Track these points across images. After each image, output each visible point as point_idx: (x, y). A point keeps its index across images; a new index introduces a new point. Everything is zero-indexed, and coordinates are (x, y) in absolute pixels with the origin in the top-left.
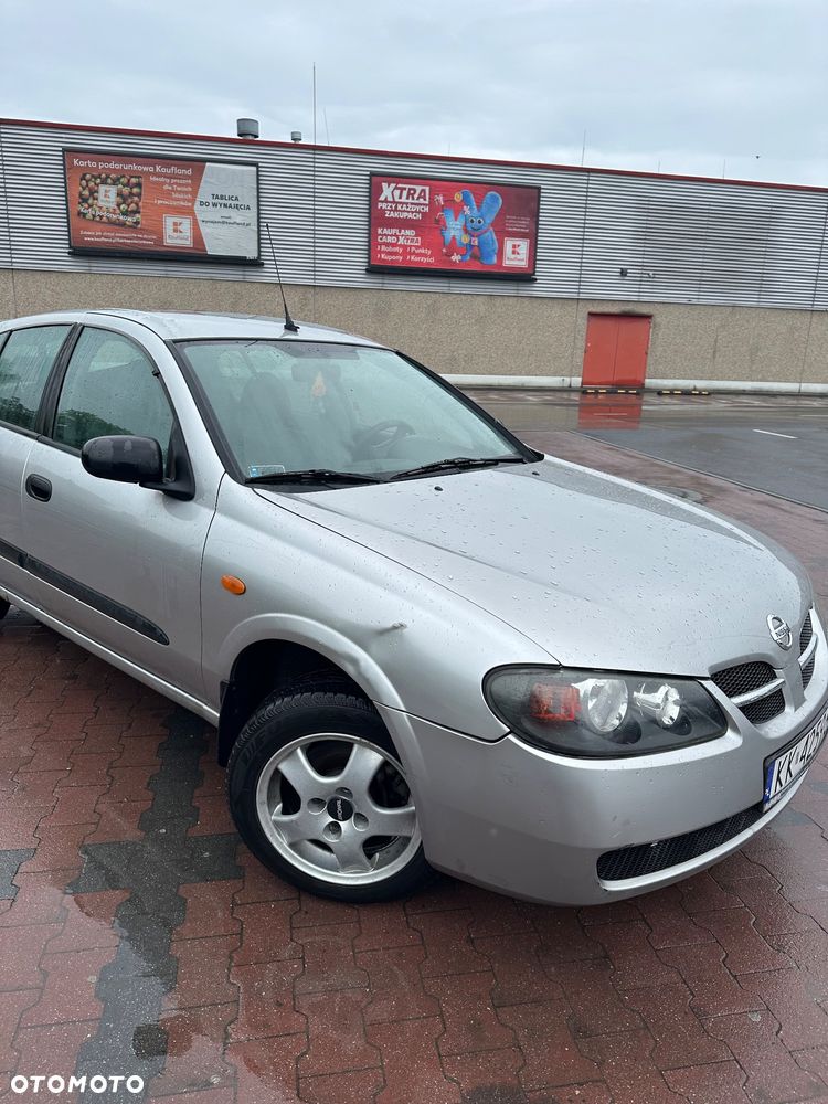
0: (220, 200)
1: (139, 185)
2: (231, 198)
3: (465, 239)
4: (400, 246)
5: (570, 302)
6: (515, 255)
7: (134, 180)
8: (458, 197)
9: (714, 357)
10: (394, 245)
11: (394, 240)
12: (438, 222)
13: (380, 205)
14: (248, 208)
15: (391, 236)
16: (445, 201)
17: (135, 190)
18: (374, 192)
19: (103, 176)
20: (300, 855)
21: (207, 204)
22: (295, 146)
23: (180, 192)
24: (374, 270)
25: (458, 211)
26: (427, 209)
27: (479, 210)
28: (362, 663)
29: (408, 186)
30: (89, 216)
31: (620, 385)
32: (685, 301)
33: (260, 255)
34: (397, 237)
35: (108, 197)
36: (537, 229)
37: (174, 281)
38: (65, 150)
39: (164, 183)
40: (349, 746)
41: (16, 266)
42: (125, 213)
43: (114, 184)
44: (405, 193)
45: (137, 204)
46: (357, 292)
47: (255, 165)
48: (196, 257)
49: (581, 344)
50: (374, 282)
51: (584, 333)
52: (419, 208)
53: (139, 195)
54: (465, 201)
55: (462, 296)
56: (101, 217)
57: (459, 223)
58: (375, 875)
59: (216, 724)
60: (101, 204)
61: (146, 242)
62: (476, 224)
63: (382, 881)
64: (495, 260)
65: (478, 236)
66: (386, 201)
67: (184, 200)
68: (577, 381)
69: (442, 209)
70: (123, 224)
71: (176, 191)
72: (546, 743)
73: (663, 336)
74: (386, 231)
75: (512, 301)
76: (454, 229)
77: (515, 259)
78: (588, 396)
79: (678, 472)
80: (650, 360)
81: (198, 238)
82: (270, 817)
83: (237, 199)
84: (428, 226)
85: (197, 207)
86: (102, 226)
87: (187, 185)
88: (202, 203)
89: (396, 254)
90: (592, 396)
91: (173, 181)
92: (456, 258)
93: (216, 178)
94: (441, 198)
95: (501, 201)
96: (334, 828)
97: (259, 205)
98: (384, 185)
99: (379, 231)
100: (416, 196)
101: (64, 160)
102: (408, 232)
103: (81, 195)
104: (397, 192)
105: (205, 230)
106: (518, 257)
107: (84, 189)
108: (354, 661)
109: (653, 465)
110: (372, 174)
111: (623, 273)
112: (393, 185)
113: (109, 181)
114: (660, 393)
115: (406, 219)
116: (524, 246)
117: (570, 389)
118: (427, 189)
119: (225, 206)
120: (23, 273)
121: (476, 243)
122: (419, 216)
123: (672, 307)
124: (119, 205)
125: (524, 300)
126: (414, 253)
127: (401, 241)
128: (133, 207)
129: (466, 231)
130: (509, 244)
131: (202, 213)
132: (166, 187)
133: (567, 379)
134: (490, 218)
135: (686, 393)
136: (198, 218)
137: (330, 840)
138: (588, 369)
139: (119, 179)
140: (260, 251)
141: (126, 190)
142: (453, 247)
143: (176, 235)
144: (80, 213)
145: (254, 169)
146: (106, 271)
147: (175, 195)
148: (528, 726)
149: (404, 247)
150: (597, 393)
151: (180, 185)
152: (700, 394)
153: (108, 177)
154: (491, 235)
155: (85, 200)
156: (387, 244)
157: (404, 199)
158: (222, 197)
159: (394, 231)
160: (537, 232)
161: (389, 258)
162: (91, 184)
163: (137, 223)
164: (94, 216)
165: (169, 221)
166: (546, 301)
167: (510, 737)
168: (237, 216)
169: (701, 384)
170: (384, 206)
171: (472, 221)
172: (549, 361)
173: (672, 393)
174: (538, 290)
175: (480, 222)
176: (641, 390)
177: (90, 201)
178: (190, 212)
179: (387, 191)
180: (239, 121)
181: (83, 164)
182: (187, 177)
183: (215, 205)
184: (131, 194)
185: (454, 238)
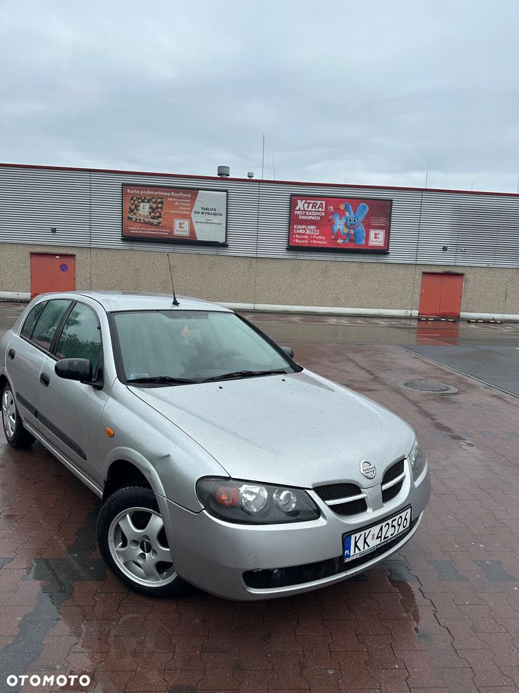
0: (206, 211)
1: (162, 203)
2: (212, 209)
3: (346, 231)
4: (308, 235)
5: (411, 266)
6: (376, 239)
7: (159, 200)
8: (342, 207)
9: (506, 300)
10: (303, 234)
11: (303, 232)
12: (329, 221)
13: (296, 212)
14: (221, 215)
15: (302, 229)
16: (334, 209)
17: (160, 205)
18: (293, 205)
19: (143, 198)
20: (129, 569)
21: (198, 213)
22: (250, 180)
23: (184, 206)
24: (291, 248)
25: (342, 215)
26: (323, 214)
27: (354, 214)
28: (152, 473)
29: (313, 201)
30: (134, 219)
31: (443, 316)
32: (485, 265)
33: (226, 241)
34: (305, 230)
35: (144, 209)
36: (390, 224)
37: (178, 255)
38: (123, 185)
39: (176, 201)
40: (149, 515)
41: (92, 246)
42: (153, 218)
43: (148, 202)
44: (311, 205)
45: (160, 213)
46: (281, 261)
47: (226, 191)
48: (191, 242)
49: (418, 290)
50: (291, 255)
51: (420, 284)
52: (318, 213)
53: (161, 208)
54: (346, 209)
55: (344, 263)
56: (140, 220)
57: (343, 221)
58: (162, 583)
59: (101, 498)
60: (140, 213)
61: (164, 233)
62: (352, 222)
63: (165, 586)
64: (364, 242)
65: (354, 229)
66: (299, 210)
67: (186, 211)
68: (415, 313)
69: (333, 214)
70: (152, 224)
71: (181, 206)
72: (219, 515)
73: (472, 287)
74: (299, 227)
75: (374, 265)
76: (339, 225)
77: (376, 241)
78: (422, 322)
79: (451, 374)
80: (463, 300)
81: (192, 231)
82: (114, 549)
83: (215, 210)
84: (324, 223)
85: (193, 214)
86: (140, 225)
87: (187, 203)
88: (195, 212)
89: (304, 239)
90: (424, 323)
91: (180, 200)
92: (340, 241)
93: (204, 198)
94: (332, 207)
95: (368, 209)
96: (143, 556)
97: (227, 213)
98: (299, 201)
99: (295, 227)
100: (317, 207)
101: (122, 190)
102: (312, 227)
103: (130, 208)
104: (306, 205)
105: (196, 227)
106: (378, 240)
107: (132, 204)
108: (149, 471)
109: (438, 369)
110: (292, 195)
111: (445, 249)
112: (304, 201)
113: (146, 200)
114: (469, 321)
115: (311, 220)
116: (381, 234)
117: (411, 318)
118: (324, 202)
119: (208, 213)
120: (96, 250)
121: (352, 233)
122: (319, 218)
123: (477, 269)
124: (150, 214)
125: (381, 265)
126: (315, 239)
127: (308, 232)
128: (158, 214)
129: (346, 225)
130: (372, 233)
131: (194, 217)
132: (176, 203)
133: (409, 312)
134: (361, 218)
135: (486, 322)
136: (194, 220)
137: (140, 562)
138: (422, 305)
139: (151, 200)
140: (226, 239)
141: (154, 206)
142: (338, 235)
143: (180, 229)
144: (129, 218)
145: (225, 193)
146: (141, 249)
147: (181, 208)
148: (212, 506)
149: (309, 235)
150: (427, 320)
151: (183, 202)
152: (496, 323)
153: (145, 198)
154: (361, 228)
155: (132, 211)
156: (299, 234)
157: (310, 209)
158: (207, 209)
159: (303, 227)
160: (390, 226)
161: (300, 242)
162: (136, 202)
163: (160, 223)
164: (136, 219)
165: (177, 222)
166: (395, 265)
167: (204, 511)
168: (215, 219)
169: (497, 316)
170: (298, 212)
171: (350, 220)
172: (397, 301)
173: (477, 321)
174: (390, 259)
175: (355, 220)
176: (457, 319)
177: (135, 211)
178: (189, 217)
179: (301, 204)
180: (219, 167)
181: (133, 192)
182: (188, 198)
183: (203, 213)
184: (157, 208)
185: (339, 230)
